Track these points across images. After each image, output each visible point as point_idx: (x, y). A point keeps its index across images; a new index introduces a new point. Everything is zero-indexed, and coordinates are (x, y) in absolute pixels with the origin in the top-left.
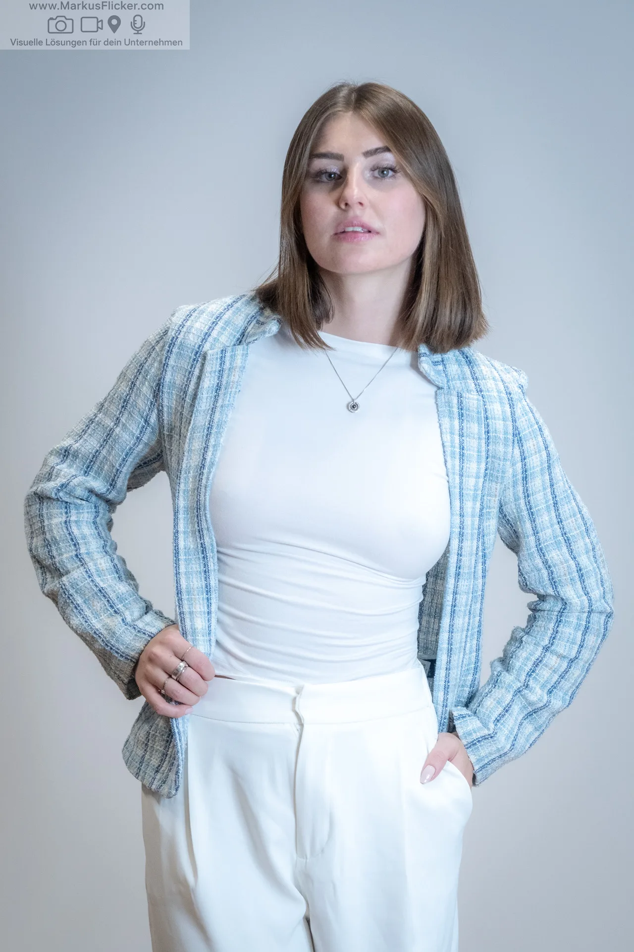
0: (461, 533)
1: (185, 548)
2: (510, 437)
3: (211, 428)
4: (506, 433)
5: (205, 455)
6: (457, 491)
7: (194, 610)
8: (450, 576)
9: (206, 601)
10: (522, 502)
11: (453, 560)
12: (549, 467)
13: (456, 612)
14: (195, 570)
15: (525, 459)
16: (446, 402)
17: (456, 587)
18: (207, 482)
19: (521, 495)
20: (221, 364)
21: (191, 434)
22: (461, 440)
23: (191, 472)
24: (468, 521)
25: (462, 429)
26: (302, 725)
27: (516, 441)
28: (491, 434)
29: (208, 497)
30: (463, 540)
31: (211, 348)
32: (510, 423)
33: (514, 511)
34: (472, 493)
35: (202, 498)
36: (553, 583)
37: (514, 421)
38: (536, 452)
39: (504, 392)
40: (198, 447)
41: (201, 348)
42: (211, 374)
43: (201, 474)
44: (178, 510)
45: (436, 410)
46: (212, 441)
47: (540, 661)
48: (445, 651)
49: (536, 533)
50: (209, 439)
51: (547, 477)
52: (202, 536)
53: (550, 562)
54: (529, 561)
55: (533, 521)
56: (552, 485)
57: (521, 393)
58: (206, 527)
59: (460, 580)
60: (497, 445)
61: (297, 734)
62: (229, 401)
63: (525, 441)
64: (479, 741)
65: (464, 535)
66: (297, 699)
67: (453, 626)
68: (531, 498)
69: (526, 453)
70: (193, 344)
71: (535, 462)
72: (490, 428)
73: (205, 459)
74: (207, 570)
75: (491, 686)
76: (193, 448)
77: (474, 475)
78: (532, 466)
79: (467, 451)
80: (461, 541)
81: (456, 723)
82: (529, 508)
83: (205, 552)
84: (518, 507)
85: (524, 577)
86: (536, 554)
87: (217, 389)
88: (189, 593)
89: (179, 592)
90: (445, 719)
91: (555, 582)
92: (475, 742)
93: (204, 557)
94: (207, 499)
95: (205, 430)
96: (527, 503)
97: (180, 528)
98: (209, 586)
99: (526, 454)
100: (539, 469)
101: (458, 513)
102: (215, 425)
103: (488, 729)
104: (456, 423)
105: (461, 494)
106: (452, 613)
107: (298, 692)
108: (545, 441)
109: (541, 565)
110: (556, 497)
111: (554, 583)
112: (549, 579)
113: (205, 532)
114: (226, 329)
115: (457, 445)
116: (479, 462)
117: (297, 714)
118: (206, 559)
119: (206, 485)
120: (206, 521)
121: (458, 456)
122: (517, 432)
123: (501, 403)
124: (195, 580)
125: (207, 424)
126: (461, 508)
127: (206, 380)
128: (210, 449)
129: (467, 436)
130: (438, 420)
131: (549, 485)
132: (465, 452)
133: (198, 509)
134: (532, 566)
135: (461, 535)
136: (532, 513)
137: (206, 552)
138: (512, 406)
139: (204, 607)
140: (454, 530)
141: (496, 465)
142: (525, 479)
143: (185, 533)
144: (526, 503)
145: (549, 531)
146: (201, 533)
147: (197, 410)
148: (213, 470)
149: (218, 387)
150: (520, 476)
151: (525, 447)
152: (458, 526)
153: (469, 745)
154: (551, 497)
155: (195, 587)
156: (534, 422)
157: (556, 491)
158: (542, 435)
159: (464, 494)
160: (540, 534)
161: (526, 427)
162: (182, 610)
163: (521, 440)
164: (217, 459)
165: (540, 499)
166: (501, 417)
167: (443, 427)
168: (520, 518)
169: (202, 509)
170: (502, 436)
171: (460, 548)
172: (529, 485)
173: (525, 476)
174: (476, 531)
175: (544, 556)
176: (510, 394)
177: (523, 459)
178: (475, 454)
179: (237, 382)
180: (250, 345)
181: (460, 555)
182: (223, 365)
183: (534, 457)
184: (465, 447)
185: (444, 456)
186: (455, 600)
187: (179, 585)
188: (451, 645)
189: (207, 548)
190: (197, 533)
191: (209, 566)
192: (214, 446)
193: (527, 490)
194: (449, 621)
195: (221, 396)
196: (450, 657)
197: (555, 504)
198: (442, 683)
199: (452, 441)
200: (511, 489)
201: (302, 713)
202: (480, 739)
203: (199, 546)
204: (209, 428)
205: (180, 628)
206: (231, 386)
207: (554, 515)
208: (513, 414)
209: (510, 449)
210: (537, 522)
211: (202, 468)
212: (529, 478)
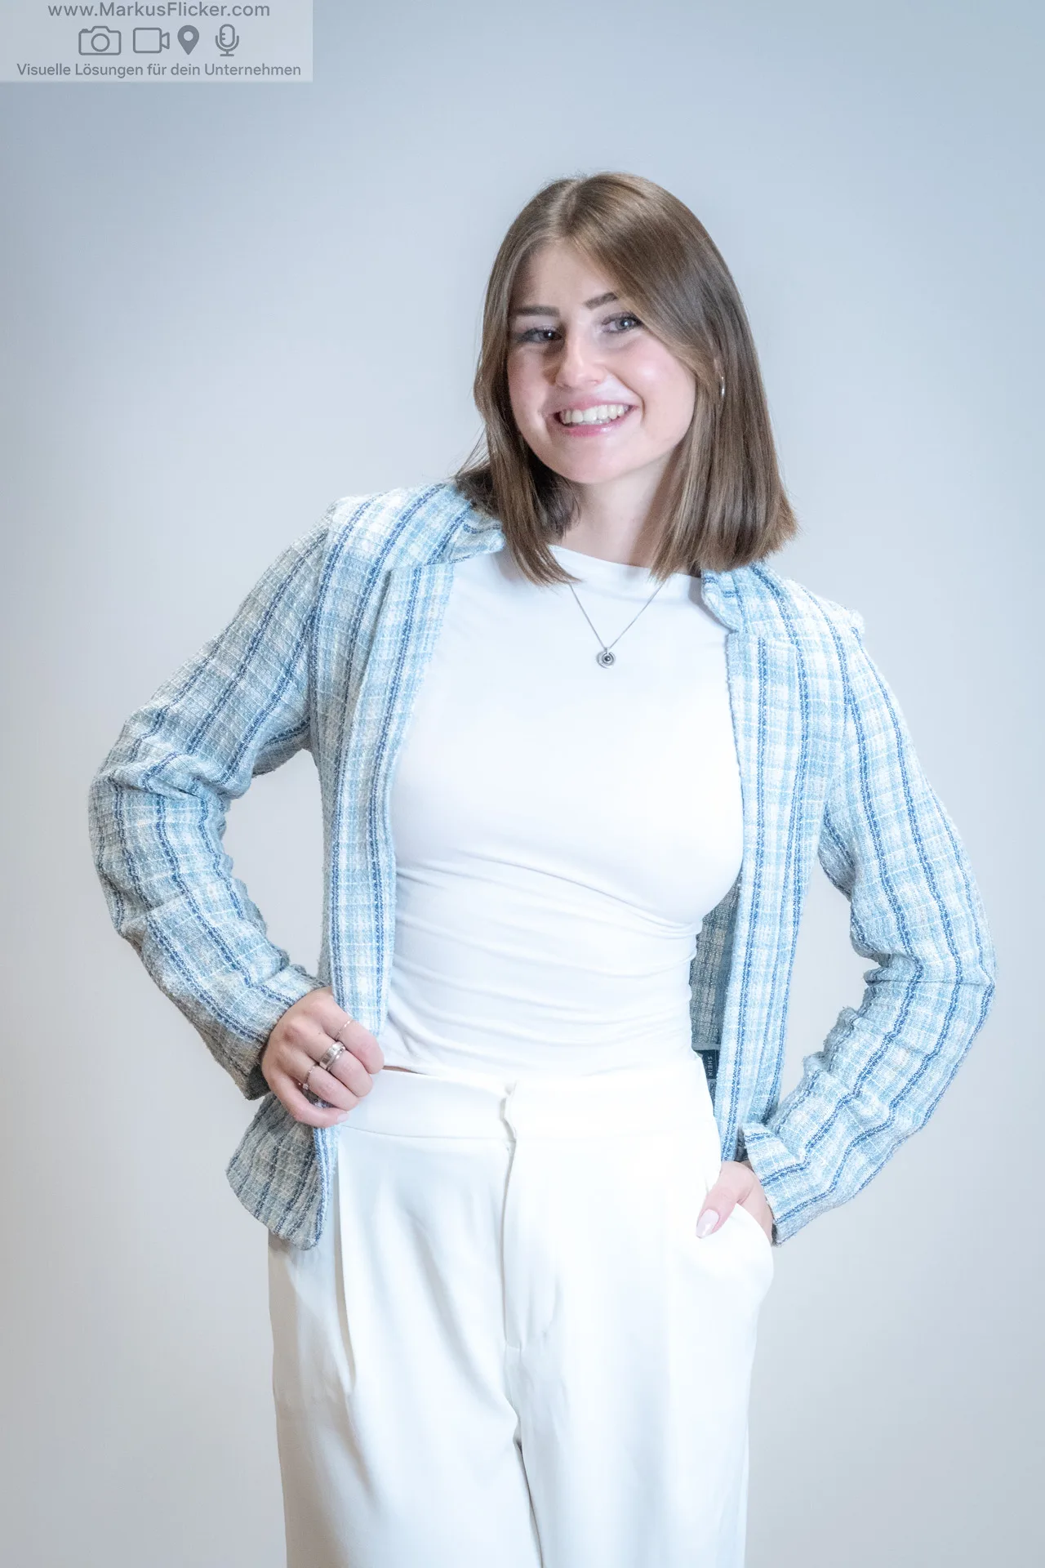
0: (760, 852)
1: (348, 870)
2: (841, 704)
3: (397, 689)
4: (833, 697)
5: (386, 729)
6: (753, 786)
7: (357, 965)
8: (742, 918)
9: (375, 951)
10: (860, 806)
11: (747, 892)
12: (900, 754)
13: (752, 974)
14: (362, 903)
15: (863, 739)
16: (740, 653)
17: (752, 935)
18: (387, 770)
19: (858, 795)
20: (412, 591)
21: (364, 696)
22: (762, 710)
23: (364, 754)
24: (771, 834)
25: (765, 694)
26: (514, 1141)
27: (850, 712)
28: (810, 699)
29: (388, 793)
30: (762, 862)
31: (397, 565)
32: (839, 683)
33: (848, 822)
34: (778, 791)
35: (379, 793)
36: (904, 936)
37: (846, 679)
38: (880, 729)
39: (830, 636)
40: (376, 717)
41: (380, 564)
42: (397, 606)
43: (379, 757)
44: (340, 812)
45: (726, 665)
46: (397, 709)
47: (880, 1057)
48: (734, 1035)
49: (880, 854)
50: (394, 705)
51: (898, 769)
52: (375, 852)
53: (900, 901)
54: (869, 898)
55: (876, 835)
56: (905, 782)
57: (856, 639)
58: (384, 837)
59: (758, 926)
60: (821, 716)
61: (507, 1155)
62: (425, 649)
63: (864, 711)
64: (782, 1175)
65: (765, 854)
66: (507, 1103)
67: (746, 996)
68: (873, 800)
69: (865, 729)
70: (368, 556)
71: (880, 743)
72: (810, 690)
74: (379, 905)
75: (802, 1093)
76: (367, 718)
77: (782, 764)
78: (874, 751)
79: (771, 726)
80: (760, 864)
81: (748, 1146)
82: (870, 815)
83: (377, 876)
84: (853, 815)
85: (860, 925)
86: (880, 888)
87: (406, 629)
88: (350, 937)
89: (336, 936)
90: (731, 1140)
91: (907, 934)
92: (776, 1175)
93: (376, 885)
94: (386, 795)
95: (388, 692)
96: (868, 808)
97: (342, 838)
98: (380, 929)
99: (866, 731)
100: (884, 755)
101: (755, 819)
102: (403, 684)
103: (797, 1157)
104: (755, 683)
105: (761, 792)
106: (746, 977)
107: (509, 1092)
109: (886, 905)
110: (911, 800)
112: (899, 928)
113: (381, 846)
114: (417, 535)
115: (755, 718)
116: (789, 745)
117: (506, 1124)
118: (378, 887)
119: (386, 774)
120: (385, 828)
121: (755, 734)
122: (851, 696)
123: (825, 651)
124: (360, 919)
125: (390, 682)
126: (760, 813)
127: (388, 615)
128: (395, 720)
129: (771, 705)
130: (727, 679)
131: (900, 781)
132: (767, 728)
133: (372, 810)
134: (873, 907)
135: (760, 854)
136: (875, 822)
137: (380, 876)
138: (842, 656)
139: (372, 960)
140: (748, 846)
141: (820, 748)
142: (864, 769)
143: (348, 846)
144: (865, 807)
145: (900, 854)
146: (374, 847)
147: (374, 660)
148: (398, 752)
149: (407, 627)
150: (856, 766)
151: (863, 721)
152: (755, 840)
153: (767, 1180)
154: (904, 801)
156: (876, 684)
157: (911, 790)
158: (888, 705)
159: (765, 793)
160: (887, 857)
161: (864, 690)
162: (338, 964)
163: (857, 710)
164: (404, 736)
165: (887, 802)
166: (827, 674)
167: (734, 690)
168: (856, 831)
169: (379, 810)
170: (828, 702)
171: (758, 875)
172: (870, 779)
173: (863, 765)
174: (784, 851)
175: (892, 890)
176: (839, 639)
177: (861, 739)
178: (784, 733)
179: (437, 620)
180: (457, 565)
181: (757, 885)
182: (415, 592)
183: (877, 737)
184: (768, 721)
185: (735, 733)
186: (749, 955)
187: (336, 926)
188: (744, 1025)
189: (382, 870)
190: (368, 847)
191: (383, 899)
192: (401, 716)
193: (867, 787)
194: (741, 988)
195: (413, 640)
196: (742, 1044)
197: (911, 811)
198: (729, 1085)
199: (747, 712)
200: (843, 785)
201: (514, 1123)
202: (785, 1172)
203: (370, 867)
204: (394, 689)
205: (335, 993)
206: (427, 626)
207: (908, 828)
208: (844, 668)
209: (841, 722)
210: (883, 837)
211: (381, 749)
212: (870, 770)
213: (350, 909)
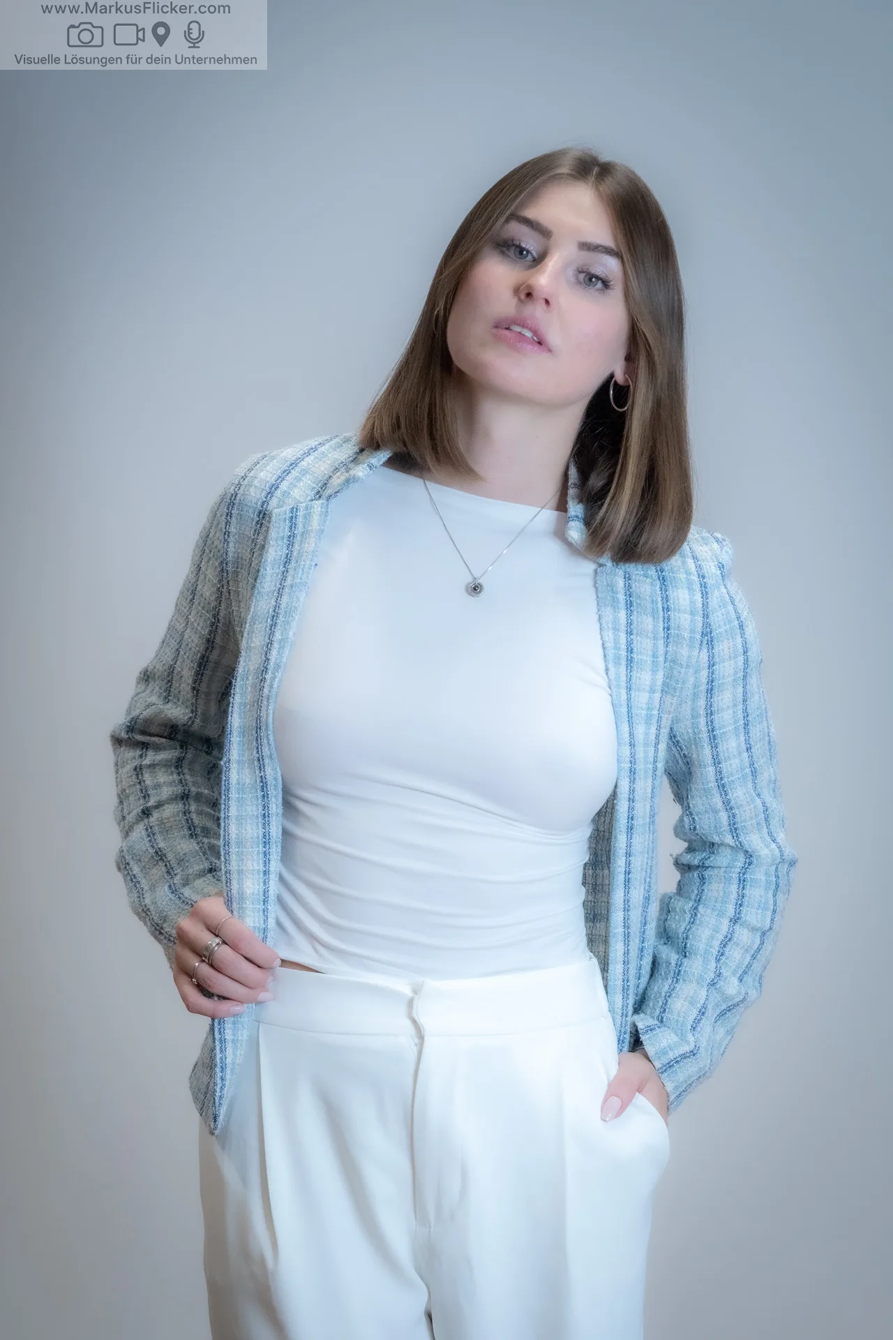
0: (633, 770)
1: (239, 784)
2: (698, 636)
3: (277, 617)
4: (692, 631)
5: (268, 654)
6: (624, 710)
7: (245, 868)
8: (620, 831)
9: (261, 856)
10: (703, 721)
11: (622, 807)
12: (745, 677)
13: (632, 881)
14: (251, 813)
15: (713, 666)
16: (608, 585)
17: (629, 845)
18: (270, 692)
19: (702, 712)
20: (291, 527)
21: (250, 626)
22: (629, 640)
23: (250, 678)
24: (640, 751)
25: (631, 624)
26: (421, 1036)
27: (705, 642)
28: (672, 631)
29: (271, 712)
30: (635, 779)
31: (279, 506)
32: (699, 619)
33: (690, 730)
34: (644, 712)
35: (263, 714)
36: (734, 831)
37: (706, 616)
38: (730, 657)
39: (695, 573)
40: (259, 643)
41: (265, 506)
42: (276, 541)
43: (264, 680)
44: (231, 731)
45: (595, 597)
46: (278, 636)
47: (730, 940)
48: (621, 938)
49: (717, 762)
50: (274, 632)
51: (740, 690)
52: (262, 766)
53: (732, 803)
54: (704, 798)
55: (714, 747)
56: (745, 701)
57: (720, 576)
58: (269, 753)
59: (634, 836)
60: (679, 646)
61: (415, 1050)
62: (301, 578)
63: (718, 642)
64: (677, 1062)
65: (637, 771)
66: (415, 1002)
67: (628, 901)
68: (715, 717)
69: (716, 657)
70: (254, 500)
71: (728, 669)
72: (672, 624)
73: (268, 659)
74: (267, 814)
75: (670, 981)
76: (252, 645)
77: (647, 688)
78: (721, 675)
79: (637, 655)
80: (633, 781)
81: (643, 1038)
82: (711, 730)
83: (265, 788)
84: (695, 726)
85: (694, 819)
86: (715, 791)
87: (286, 562)
88: (239, 844)
89: (227, 843)
90: (625, 1033)
91: (736, 829)
92: (672, 1063)
93: (263, 796)
94: (269, 714)
95: (269, 620)
96: (709, 723)
97: (233, 755)
98: (267, 835)
99: (717, 659)
100: (730, 679)
101: (627, 740)
102: (282, 612)
104: (622, 615)
105: (630, 715)
106: (627, 884)
107: (415, 992)
108: (745, 644)
109: (720, 805)
110: (748, 715)
111: (734, 829)
112: (730, 825)
113: (267, 761)
114: (301, 479)
115: (624, 647)
116: (654, 672)
117: (414, 1022)
118: (266, 798)
119: (269, 696)
120: (269, 745)
121: (624, 662)
122: (708, 630)
123: (689, 589)
124: (249, 827)
125: (271, 610)
126: (631, 734)
127: (270, 551)
128: (275, 646)
129: (637, 634)
130: (597, 611)
131: (741, 700)
132: (635, 656)
133: (258, 728)
134: (708, 806)
135: (632, 772)
136: (714, 736)
137: (267, 788)
138: (705, 595)
139: (258, 863)
140: (622, 765)
141: (675, 673)
142: (710, 691)
143: (238, 762)
144: (707, 723)
145: (735, 762)
146: (261, 763)
147: (259, 593)
148: (279, 675)
149: (288, 560)
150: (703, 688)
151: (716, 651)
152: (628, 759)
153: (664, 1068)
154: (741, 716)
155: (249, 836)
156: (734, 616)
157: (748, 707)
158: (742, 635)
159: (633, 715)
160: (723, 765)
161: (721, 623)
162: (228, 868)
163: (712, 641)
164: (284, 660)
165: (727, 718)
166: (688, 609)
167: (603, 621)
168: (696, 741)
169: (263, 728)
170: (686, 635)
171: (632, 791)
172: (715, 699)
173: (710, 687)
174: (651, 766)
175: (726, 795)
176: (703, 577)
177: (711, 665)
178: (649, 659)
179: (313, 551)
180: (333, 501)
181: (631, 800)
182: (293, 528)
183: (726, 664)
184: (635, 650)
185: (605, 661)
186: (628, 864)
187: (227, 834)
188: (628, 928)
189: (269, 783)
190: (256, 763)
191: (270, 809)
192: (280, 641)
193: (711, 706)
194: (623, 895)
195: (291, 572)
196: (628, 945)
197: (746, 725)
198: (619, 983)
199: (616, 641)
200: (690, 703)
201: (423, 1020)
202: (679, 1059)
203: (258, 781)
204: (275, 616)
205: (225, 894)
206: (304, 557)
207: (742, 739)
208: (705, 605)
209: (696, 653)
210: (720, 749)
211: (264, 673)
212: (715, 691)
213: (239, 818)
